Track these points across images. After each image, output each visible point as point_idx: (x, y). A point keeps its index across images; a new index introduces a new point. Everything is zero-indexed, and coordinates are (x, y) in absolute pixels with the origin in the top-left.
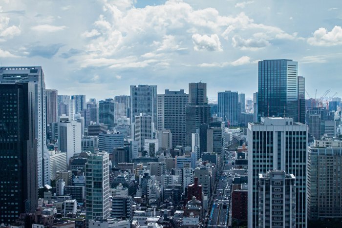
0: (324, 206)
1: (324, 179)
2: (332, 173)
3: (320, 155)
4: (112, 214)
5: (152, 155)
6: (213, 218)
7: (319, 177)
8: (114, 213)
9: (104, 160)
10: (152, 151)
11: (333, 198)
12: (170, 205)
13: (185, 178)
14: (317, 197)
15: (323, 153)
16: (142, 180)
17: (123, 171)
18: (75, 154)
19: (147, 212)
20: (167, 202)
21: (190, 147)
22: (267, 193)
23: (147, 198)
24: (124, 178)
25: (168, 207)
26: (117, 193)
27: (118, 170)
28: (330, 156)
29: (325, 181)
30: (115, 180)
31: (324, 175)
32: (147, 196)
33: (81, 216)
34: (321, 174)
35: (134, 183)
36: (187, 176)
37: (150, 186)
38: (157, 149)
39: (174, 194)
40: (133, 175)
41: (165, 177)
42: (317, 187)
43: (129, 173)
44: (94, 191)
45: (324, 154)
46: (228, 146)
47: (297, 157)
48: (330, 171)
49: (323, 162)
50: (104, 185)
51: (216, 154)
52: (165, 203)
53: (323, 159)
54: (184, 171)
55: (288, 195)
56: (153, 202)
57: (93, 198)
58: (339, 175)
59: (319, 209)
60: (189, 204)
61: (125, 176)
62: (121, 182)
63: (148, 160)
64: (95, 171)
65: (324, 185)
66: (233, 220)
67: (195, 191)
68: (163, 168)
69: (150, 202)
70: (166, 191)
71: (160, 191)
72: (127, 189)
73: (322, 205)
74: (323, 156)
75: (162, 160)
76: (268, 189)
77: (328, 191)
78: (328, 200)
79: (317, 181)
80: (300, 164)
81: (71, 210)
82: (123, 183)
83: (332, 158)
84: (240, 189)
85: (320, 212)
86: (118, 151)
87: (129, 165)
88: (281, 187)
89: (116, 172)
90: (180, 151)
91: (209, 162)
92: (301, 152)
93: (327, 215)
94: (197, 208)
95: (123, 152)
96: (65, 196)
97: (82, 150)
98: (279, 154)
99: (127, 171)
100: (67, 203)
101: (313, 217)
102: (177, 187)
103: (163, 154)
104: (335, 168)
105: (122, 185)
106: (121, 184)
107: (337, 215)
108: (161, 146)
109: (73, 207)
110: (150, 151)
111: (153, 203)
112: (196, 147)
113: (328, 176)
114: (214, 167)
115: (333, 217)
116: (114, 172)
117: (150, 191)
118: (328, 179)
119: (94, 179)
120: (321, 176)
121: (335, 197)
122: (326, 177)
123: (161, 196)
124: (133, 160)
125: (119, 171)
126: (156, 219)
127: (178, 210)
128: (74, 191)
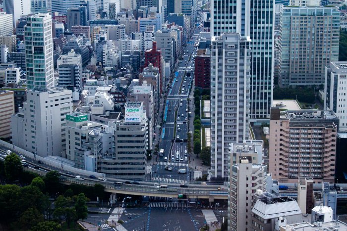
0: (296, 72)
1: (297, 42)
2: (305, 35)
3: (293, 15)
4: (59, 84)
5: (113, 17)
6: (175, 87)
7: (292, 40)
8: (61, 82)
9: (44, 22)
10: (112, 11)
11: (306, 64)
12: (127, 73)
13: (145, 42)
14: (289, 62)
15: (296, 13)
16: (97, 45)
17: (77, 35)
18: (23, 16)
19: (99, 80)
20: (124, 70)
21: (156, 8)
22: (220, 58)
23: (103, 65)
24: (76, 43)
25: (125, 76)
26: (68, 60)
27: (71, 34)
28: (304, 17)
29: (297, 45)
30: (67, 45)
31: (297, 37)
32: (102, 63)
33: (23, 86)
34: (294, 37)
35: (89, 48)
36: (148, 40)
37: (106, 52)
38: (117, 10)
39: (133, 60)
40: (88, 40)
41: (124, 42)
42: (289, 52)
43: (84, 37)
44: (35, 57)
45: (297, 15)
46: (202, 6)
47: (263, 18)
48: (303, 34)
49: (296, 23)
50: (45, 50)
51: (184, 16)
52: (122, 70)
53: (296, 20)
54: (145, 34)
55: (242, 60)
56: (109, 69)
57: (34, 66)
58: (313, 37)
59: (290, 76)
60: (145, 71)
61: (77, 41)
62: (73, 48)
63: (107, 23)
64: (35, 34)
65: (297, 49)
66: (195, 89)
67: (153, 57)
68: (122, 32)
69: (105, 70)
70: (123, 57)
71: (117, 57)
72: (80, 56)
73: (294, 71)
74: (296, 17)
75: (123, 22)
76: (220, 53)
77: (301, 56)
78: (300, 66)
79: (290, 45)
80: (266, 25)
81: (13, 79)
82: (75, 49)
83: (306, 18)
84: (204, 54)
85: (292, 79)
86: (73, 13)
87: (84, 28)
88: (235, 50)
89: (69, 36)
90: (144, 12)
91: (175, 25)
92: (267, 12)
93: (300, 82)
94: (154, 75)
95: (78, 13)
96: (8, 64)
97: (32, 11)
98: (243, 15)
99: (82, 35)
100: (8, 72)
101: (283, 85)
102: (136, 53)
103: (124, 16)
104: (309, 30)
105: (75, 50)
106: (73, 50)
107: (310, 82)
108: (123, 7)
109: (15, 75)
110: (110, 13)
111: (109, 71)
112: (163, 8)
113: (301, 39)
114: (181, 29)
115: (305, 84)
116: (67, 37)
117: (106, 57)
118: (301, 42)
119: (35, 44)
120: (294, 39)
121: (308, 62)
122: (299, 40)
123: (119, 63)
124: (90, 22)
125: (73, 35)
126: (108, 89)
127: (135, 78)
128: (19, 58)
